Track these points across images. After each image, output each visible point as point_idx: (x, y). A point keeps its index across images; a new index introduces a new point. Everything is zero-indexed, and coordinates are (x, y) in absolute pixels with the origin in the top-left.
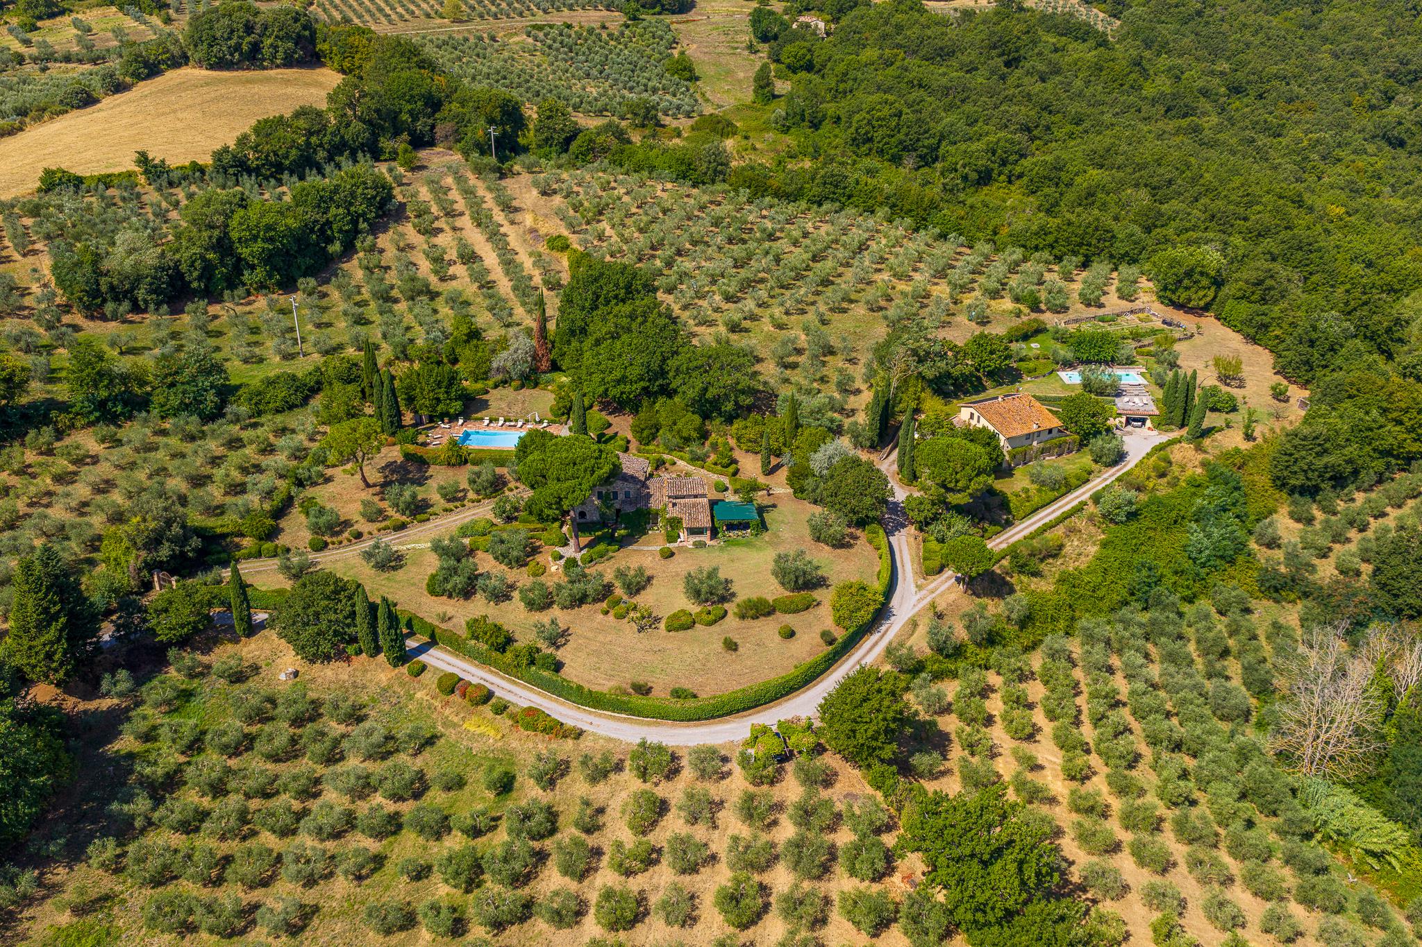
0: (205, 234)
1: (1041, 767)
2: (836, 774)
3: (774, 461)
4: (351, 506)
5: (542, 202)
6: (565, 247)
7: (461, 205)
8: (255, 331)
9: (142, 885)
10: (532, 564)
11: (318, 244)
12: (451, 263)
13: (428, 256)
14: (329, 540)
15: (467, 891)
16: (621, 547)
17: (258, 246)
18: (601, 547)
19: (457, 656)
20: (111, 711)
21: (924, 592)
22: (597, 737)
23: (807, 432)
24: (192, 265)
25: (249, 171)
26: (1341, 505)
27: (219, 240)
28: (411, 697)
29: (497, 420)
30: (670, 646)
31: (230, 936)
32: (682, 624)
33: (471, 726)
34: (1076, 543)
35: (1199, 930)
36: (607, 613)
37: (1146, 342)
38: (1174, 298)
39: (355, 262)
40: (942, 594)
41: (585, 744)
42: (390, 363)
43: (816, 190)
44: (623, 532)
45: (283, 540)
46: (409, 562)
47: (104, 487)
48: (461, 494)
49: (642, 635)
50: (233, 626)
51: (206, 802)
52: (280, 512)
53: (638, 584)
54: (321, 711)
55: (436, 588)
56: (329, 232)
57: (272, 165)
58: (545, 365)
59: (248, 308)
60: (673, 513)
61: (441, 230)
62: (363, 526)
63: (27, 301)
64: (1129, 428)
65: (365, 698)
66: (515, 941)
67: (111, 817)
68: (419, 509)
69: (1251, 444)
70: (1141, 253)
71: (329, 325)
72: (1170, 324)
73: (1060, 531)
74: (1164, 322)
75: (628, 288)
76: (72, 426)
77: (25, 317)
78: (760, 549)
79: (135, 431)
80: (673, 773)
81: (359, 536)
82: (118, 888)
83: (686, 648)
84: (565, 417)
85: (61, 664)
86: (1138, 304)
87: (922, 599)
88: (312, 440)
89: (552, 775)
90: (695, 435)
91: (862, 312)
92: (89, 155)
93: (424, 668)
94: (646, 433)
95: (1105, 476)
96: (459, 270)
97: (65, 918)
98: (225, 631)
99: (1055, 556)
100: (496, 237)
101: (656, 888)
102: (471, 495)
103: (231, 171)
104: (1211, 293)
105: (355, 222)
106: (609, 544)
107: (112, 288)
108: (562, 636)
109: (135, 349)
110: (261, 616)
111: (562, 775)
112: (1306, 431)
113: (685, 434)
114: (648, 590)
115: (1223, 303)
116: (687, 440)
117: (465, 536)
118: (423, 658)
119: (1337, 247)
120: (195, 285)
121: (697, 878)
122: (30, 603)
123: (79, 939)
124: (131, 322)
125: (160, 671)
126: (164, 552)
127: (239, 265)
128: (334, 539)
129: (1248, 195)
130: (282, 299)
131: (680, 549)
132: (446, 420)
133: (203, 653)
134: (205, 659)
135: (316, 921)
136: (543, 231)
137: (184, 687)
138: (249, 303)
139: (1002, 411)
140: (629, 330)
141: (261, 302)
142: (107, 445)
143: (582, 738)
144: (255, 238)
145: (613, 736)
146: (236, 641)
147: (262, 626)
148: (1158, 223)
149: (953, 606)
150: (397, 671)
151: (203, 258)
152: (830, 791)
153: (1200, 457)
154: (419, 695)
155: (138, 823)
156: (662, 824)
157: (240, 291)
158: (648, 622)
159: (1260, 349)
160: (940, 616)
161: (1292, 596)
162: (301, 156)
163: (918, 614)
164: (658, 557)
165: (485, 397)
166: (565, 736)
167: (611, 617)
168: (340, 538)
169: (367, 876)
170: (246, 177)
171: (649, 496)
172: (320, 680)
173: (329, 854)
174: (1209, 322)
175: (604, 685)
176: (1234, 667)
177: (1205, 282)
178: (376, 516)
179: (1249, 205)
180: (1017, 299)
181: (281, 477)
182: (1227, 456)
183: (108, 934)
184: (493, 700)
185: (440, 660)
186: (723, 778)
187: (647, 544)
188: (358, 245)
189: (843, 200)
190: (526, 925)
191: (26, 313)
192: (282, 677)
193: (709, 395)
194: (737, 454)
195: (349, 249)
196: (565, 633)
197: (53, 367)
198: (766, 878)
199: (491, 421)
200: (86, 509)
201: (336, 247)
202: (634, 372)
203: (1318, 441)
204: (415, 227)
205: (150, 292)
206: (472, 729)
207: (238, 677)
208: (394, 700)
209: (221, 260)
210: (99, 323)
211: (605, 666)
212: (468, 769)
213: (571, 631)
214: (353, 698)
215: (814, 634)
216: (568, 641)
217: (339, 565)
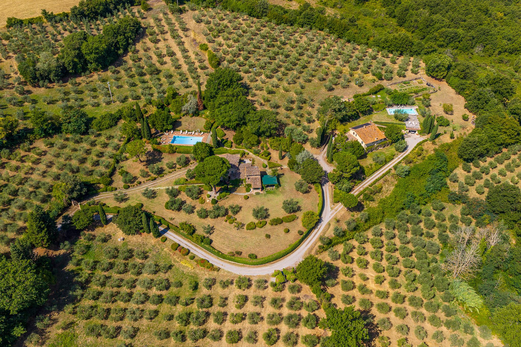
0: (73, 52)
1: (368, 279)
2: (301, 287)
3: (283, 154)
4: (136, 170)
5: (197, 26)
6: (206, 49)
7: (166, 28)
8: (94, 90)
9: (83, 319)
10: (200, 198)
11: (114, 51)
12: (164, 56)
13: (155, 54)
14: (130, 185)
15: (186, 326)
16: (231, 193)
17: (93, 56)
18: (224, 193)
19: (177, 234)
20: (64, 254)
21: (333, 211)
22: (224, 271)
23: (295, 145)
24: (69, 64)
25: (85, 16)
26: (482, 164)
27: (78, 54)
28: (163, 250)
29: (185, 131)
30: (248, 236)
31: (112, 338)
32: (252, 227)
33: (183, 263)
34: (387, 186)
35: (412, 339)
36: (226, 221)
37: (419, 95)
38: (432, 74)
39: (128, 56)
40: (339, 212)
41: (221, 273)
42: (145, 106)
43: (301, 20)
44: (231, 186)
45: (114, 185)
46: (158, 195)
47: (50, 165)
48: (174, 166)
49: (238, 231)
50: (100, 221)
51: (99, 288)
52: (112, 174)
53: (237, 210)
54: (133, 254)
55: (169, 206)
56: (118, 46)
57: (93, 13)
58: (201, 108)
59: (91, 79)
60: (248, 182)
61: (159, 40)
62: (141, 179)
63: (10, 81)
64: (410, 134)
65: (147, 249)
66: (201, 345)
67: (70, 296)
68: (160, 172)
69: (453, 140)
70: (422, 51)
71: (121, 87)
72: (429, 85)
73: (381, 181)
74: (427, 84)
75: (231, 81)
76: (35, 139)
77: (11, 88)
78: (278, 195)
79: (58, 140)
80: (249, 286)
81: (140, 183)
82: (75, 320)
83: (253, 237)
84: (209, 130)
85: (47, 242)
86: (418, 76)
87: (332, 214)
88: (120, 141)
89: (211, 284)
90: (256, 143)
91: (317, 81)
92: (22, 6)
93: (166, 239)
94: (238, 141)
95: (399, 156)
96: (167, 59)
97: (60, 331)
98: (98, 223)
99: (380, 192)
100: (181, 44)
101: (244, 328)
102: (178, 166)
103: (78, 16)
104: (445, 73)
105: (127, 40)
106: (227, 192)
107: (41, 75)
108: (212, 229)
109: (53, 101)
110: (110, 216)
111: (214, 284)
112: (471, 139)
113: (252, 143)
114: (240, 212)
115: (450, 77)
116: (253, 145)
117: (176, 184)
118: (166, 235)
119: (498, 32)
120: (71, 71)
121: (257, 325)
122: (34, 225)
123: (65, 338)
124: (49, 88)
125: (78, 238)
126: (75, 195)
127: (86, 62)
128: (132, 185)
129: (467, 10)
130: (103, 74)
131: (251, 195)
132: (167, 131)
133: (92, 231)
134: (93, 233)
135: (138, 334)
136: (198, 41)
137: (87, 244)
138: (91, 77)
139: (364, 132)
140: (232, 101)
141: (95, 76)
142: (49, 146)
143: (220, 271)
144: (91, 53)
145: (230, 271)
146: (102, 226)
147: (110, 220)
148: (431, 24)
149: (343, 217)
150: (157, 239)
151: (73, 61)
152: (299, 294)
153: (434, 147)
154: (165, 250)
155: (79, 298)
156: (246, 305)
157: (88, 72)
158: (240, 226)
159: (461, 96)
160: (338, 221)
161: (459, 203)
162: (104, 8)
163: (331, 221)
164: (243, 199)
165: (180, 120)
166: (214, 270)
167: (228, 223)
168: (134, 184)
169: (153, 318)
170: (84, 19)
171: (240, 173)
172: (132, 241)
173: (140, 309)
174: (444, 84)
175: (226, 251)
176: (435, 231)
177: (443, 69)
178: (146, 175)
179: (467, 14)
180: (374, 75)
181: (111, 158)
182: (443, 146)
183: (74, 336)
184: (190, 254)
185: (171, 235)
186: (265, 288)
187: (240, 192)
188: (129, 50)
189: (312, 24)
190: (204, 339)
191: (11, 86)
192: (119, 240)
193: (260, 131)
194: (270, 151)
195: (126, 51)
196: (212, 228)
197: (25, 112)
198: (279, 327)
199: (183, 132)
200: (45, 174)
201: (121, 51)
202: (233, 118)
203: (475, 143)
204: (149, 39)
205: (55, 76)
206: (184, 264)
207: (105, 240)
208: (157, 250)
209: (80, 61)
210: (38, 88)
211: (226, 243)
212: (183, 279)
213: (214, 228)
214: (143, 249)
215: (296, 231)
216: (214, 232)
217: (134, 196)
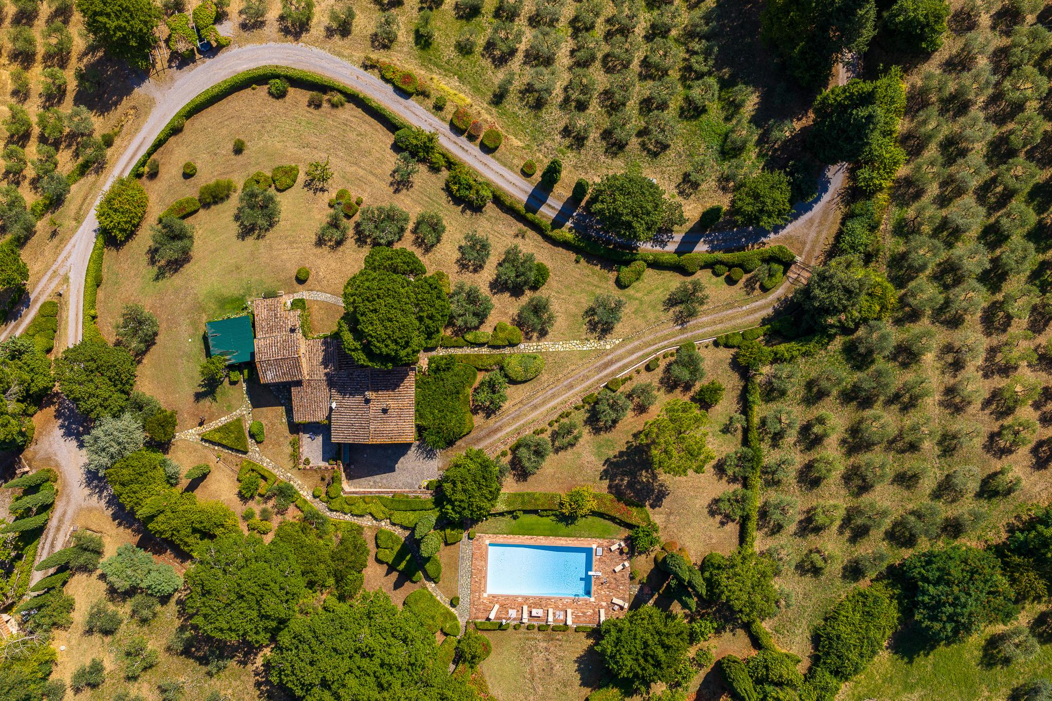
21: (62, 272)
22: (350, 58)
30: (295, 150)
32: (283, 177)
33: (466, 100)
36: (358, 202)
40: (48, 268)
41: (359, 55)
46: (581, 321)
54: (604, 142)
62: (650, 381)
68: (596, 415)
83: (279, 146)
87: (66, 258)
93: (523, 172)
102: (546, 440)
108: (398, 183)
111: (376, 34)
114: (319, 227)
118: (529, 190)
143: (363, 60)
145: (337, 58)
147: (696, 235)
158: (316, 183)
164: (312, 274)
166: (379, 65)
167: (353, 195)
168: (667, 360)
184: (448, 119)
185: (514, 186)
186: (245, 8)
187: (327, 302)
194: (238, 507)
196: (396, 186)
211: (353, 136)
212: (457, 61)
213: (392, 189)
214: (583, 157)
215: (166, 177)
216: (392, 175)
217: (651, 315)
